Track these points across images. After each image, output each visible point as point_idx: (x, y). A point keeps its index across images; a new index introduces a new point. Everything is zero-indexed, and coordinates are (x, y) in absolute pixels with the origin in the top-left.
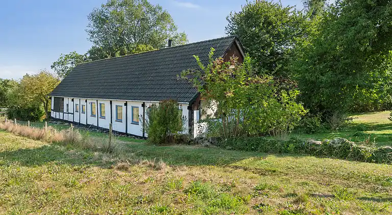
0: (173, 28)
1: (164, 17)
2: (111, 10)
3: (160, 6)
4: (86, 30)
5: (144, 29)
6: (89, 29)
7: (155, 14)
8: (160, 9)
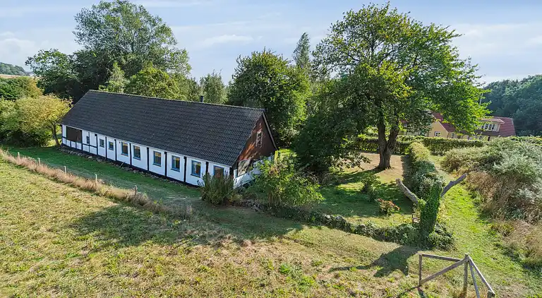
0: (173, 42)
1: (164, 30)
2: (104, 12)
3: (160, 17)
4: (74, 33)
5: (142, 40)
6: (77, 31)
7: (154, 25)
8: (160, 20)
